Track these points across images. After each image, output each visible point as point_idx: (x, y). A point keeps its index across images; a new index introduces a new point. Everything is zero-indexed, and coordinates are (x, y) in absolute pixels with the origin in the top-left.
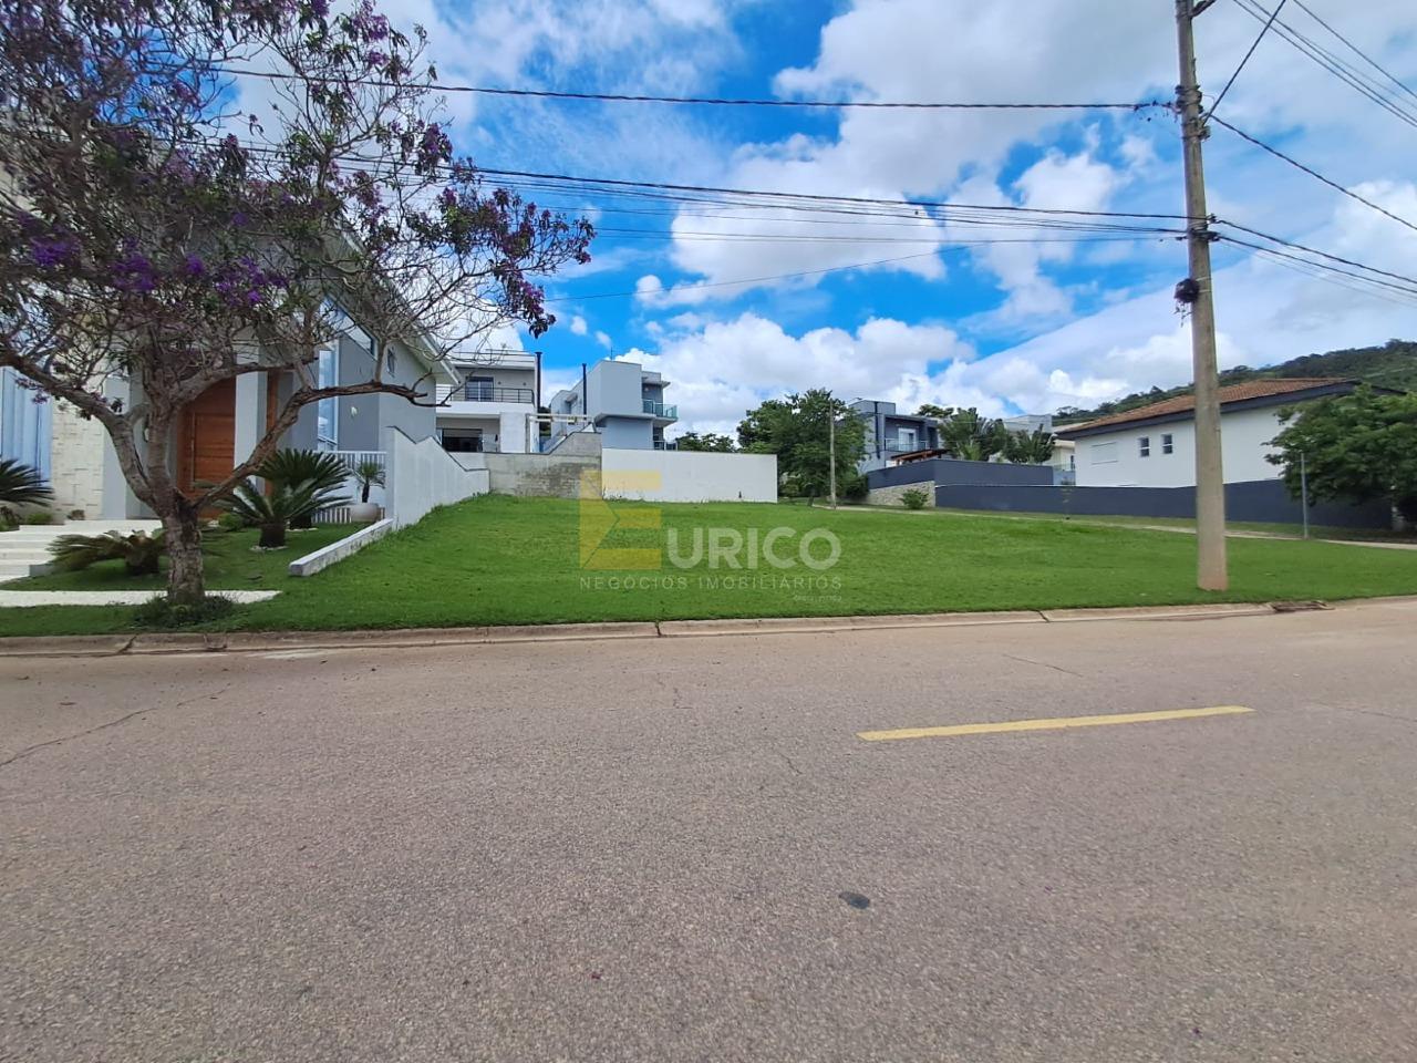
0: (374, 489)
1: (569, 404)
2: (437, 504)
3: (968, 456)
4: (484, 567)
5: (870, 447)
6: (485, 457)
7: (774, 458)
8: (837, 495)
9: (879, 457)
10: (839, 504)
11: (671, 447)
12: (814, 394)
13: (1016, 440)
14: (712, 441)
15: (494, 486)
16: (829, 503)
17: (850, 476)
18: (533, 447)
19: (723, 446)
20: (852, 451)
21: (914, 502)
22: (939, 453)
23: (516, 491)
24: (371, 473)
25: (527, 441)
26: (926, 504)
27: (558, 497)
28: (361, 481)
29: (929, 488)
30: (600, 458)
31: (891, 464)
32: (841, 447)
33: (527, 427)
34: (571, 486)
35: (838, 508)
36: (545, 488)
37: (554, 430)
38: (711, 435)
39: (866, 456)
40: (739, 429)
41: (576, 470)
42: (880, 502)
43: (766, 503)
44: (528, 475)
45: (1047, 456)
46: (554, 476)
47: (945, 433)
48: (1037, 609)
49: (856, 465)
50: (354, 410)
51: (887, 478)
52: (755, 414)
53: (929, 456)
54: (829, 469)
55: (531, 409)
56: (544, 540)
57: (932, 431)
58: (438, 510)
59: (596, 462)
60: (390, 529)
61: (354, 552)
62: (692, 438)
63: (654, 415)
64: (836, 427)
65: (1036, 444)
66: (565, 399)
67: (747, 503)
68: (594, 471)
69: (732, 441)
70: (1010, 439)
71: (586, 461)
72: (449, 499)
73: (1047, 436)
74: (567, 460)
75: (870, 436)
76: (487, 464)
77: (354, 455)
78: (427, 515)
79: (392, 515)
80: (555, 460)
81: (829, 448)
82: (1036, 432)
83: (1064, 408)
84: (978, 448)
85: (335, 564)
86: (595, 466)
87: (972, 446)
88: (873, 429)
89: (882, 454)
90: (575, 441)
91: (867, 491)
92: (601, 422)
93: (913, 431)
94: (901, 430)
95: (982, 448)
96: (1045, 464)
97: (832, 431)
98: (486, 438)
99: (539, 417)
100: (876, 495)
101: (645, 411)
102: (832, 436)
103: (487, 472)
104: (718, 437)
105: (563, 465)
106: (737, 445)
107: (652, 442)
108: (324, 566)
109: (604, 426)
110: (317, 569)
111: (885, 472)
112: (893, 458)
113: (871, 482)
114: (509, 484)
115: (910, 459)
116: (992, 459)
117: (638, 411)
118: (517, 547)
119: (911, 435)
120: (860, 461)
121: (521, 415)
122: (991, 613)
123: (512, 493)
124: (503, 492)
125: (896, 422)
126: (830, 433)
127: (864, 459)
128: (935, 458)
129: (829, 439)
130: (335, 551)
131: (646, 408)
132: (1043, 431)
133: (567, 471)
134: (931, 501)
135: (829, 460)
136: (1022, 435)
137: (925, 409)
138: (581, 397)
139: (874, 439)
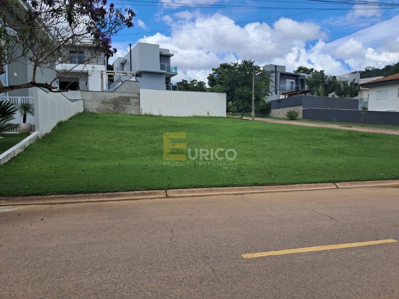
0: (29, 116)
1: (123, 64)
2: (59, 121)
3: (319, 94)
4: (84, 157)
5: (272, 89)
6: (81, 93)
7: (224, 95)
8: (255, 112)
9: (276, 93)
10: (256, 116)
11: (174, 88)
12: (245, 62)
13: (342, 85)
14: (195, 83)
15: (86, 108)
16: (251, 116)
17: (262, 104)
18: (105, 87)
19: (200, 88)
20: (263, 91)
21: (292, 117)
22: (305, 92)
23: (97, 110)
24: (27, 108)
25: (102, 85)
26: (298, 117)
27: (118, 113)
28: (21, 112)
29: (299, 110)
30: (139, 94)
31: (282, 97)
32: (258, 89)
33: (102, 77)
34: (124, 109)
35: (255, 119)
36: (111, 108)
37: (115, 78)
38: (195, 80)
39: (270, 94)
40: (208, 78)
41: (127, 100)
42: (276, 116)
43: (221, 117)
44: (103, 102)
45: (356, 95)
46: (116, 103)
47: (308, 82)
48: (334, 182)
49: (264, 98)
50: (15, 74)
51: (280, 104)
52: (217, 70)
53: (300, 93)
54: (252, 100)
55: (103, 68)
56: (112, 140)
57: (302, 81)
58: (60, 124)
59: (136, 96)
60: (38, 137)
61: (22, 150)
62: (185, 83)
63: (165, 72)
64: (255, 79)
65: (351, 88)
66: (121, 62)
67: (211, 117)
68: (136, 101)
69: (205, 84)
70: (339, 86)
71: (132, 95)
72: (65, 117)
73: (357, 84)
74: (123, 95)
75: (272, 84)
76: (82, 97)
77: (17, 99)
78: (55, 127)
79: (38, 130)
80: (117, 95)
81: (251, 90)
82: (352, 82)
83: (368, 67)
84: (323, 90)
85: (14, 157)
86: (136, 98)
87: (321, 89)
88: (274, 80)
89: (278, 92)
90: (126, 85)
91: (270, 110)
92: (139, 75)
93: (293, 81)
94: (287, 80)
95: (326, 90)
96: (355, 98)
97: (254, 81)
98: (81, 83)
99: (107, 73)
100: (275, 112)
101: (161, 69)
102: (254, 84)
103: (83, 100)
104: (198, 81)
105: (120, 97)
106: (207, 86)
107: (165, 86)
108: (9, 159)
109: (141, 77)
110: (6, 161)
111: (279, 101)
112: (283, 94)
113: (272, 106)
114: (94, 107)
115: (292, 95)
116: (330, 96)
117: (158, 70)
118: (99, 144)
119: (292, 83)
120: (267, 97)
121: (98, 71)
122: (314, 184)
123: (95, 111)
124: (90, 111)
125: (285, 76)
126: (252, 82)
127: (269, 96)
128: (303, 95)
129: (252, 85)
130: (14, 152)
131: (162, 67)
132: (355, 82)
133: (122, 100)
134: (300, 116)
135: (251, 96)
136: (345, 83)
137: (300, 69)
138: (129, 61)
139: (274, 85)
